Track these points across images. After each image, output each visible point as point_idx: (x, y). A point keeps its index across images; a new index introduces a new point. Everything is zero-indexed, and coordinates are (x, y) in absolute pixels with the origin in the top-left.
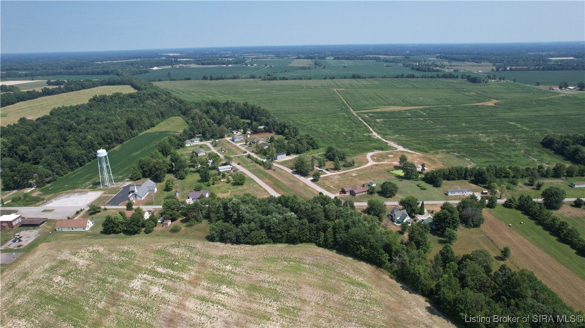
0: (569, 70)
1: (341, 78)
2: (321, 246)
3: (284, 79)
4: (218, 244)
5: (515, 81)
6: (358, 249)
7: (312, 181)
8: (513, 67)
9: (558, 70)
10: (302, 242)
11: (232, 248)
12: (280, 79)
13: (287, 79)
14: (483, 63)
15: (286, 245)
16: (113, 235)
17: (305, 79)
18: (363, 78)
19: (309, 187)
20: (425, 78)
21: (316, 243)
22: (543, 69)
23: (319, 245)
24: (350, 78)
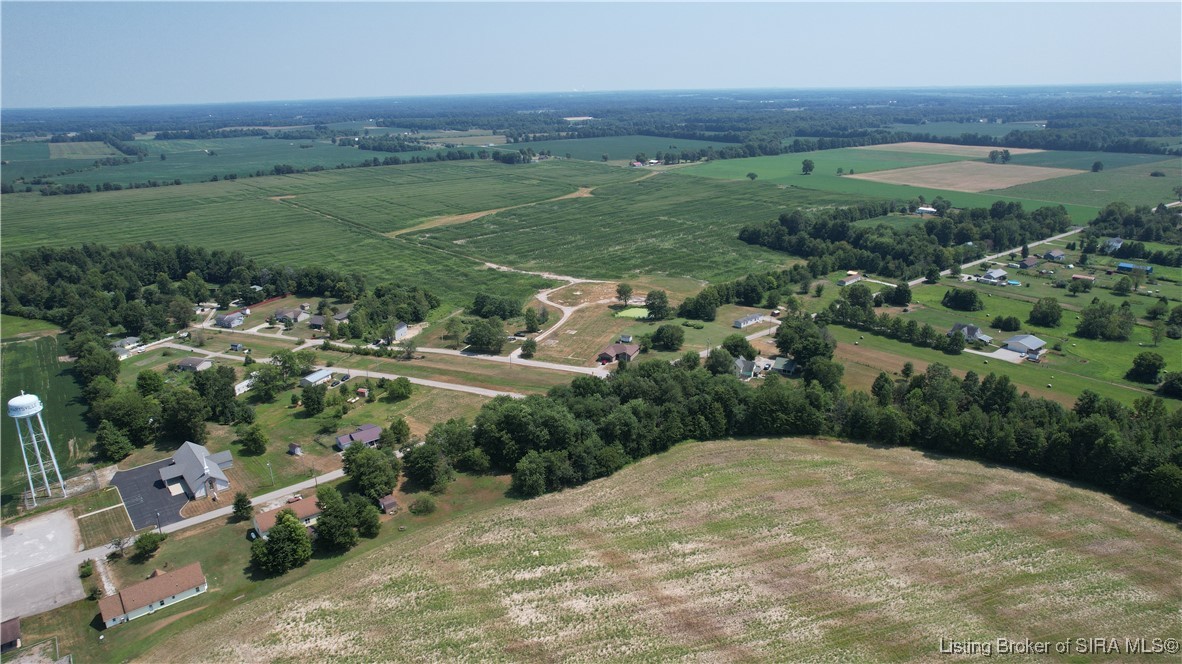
0: (612, 135)
1: (251, 176)
2: (708, 439)
3: (107, 188)
4: (548, 497)
5: (568, 156)
6: (774, 421)
7: (522, 356)
8: (537, 135)
9: (598, 136)
10: (675, 442)
11: (583, 493)
12: (98, 190)
13: (118, 188)
14: (471, 131)
15: (654, 457)
16: (293, 573)
17: (166, 184)
18: (298, 172)
19: (535, 368)
20: (418, 162)
21: (694, 438)
22: (579, 136)
23: (702, 438)
24: (271, 174)
